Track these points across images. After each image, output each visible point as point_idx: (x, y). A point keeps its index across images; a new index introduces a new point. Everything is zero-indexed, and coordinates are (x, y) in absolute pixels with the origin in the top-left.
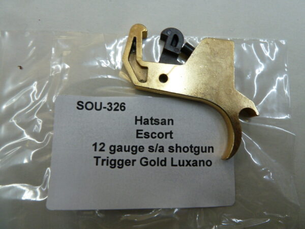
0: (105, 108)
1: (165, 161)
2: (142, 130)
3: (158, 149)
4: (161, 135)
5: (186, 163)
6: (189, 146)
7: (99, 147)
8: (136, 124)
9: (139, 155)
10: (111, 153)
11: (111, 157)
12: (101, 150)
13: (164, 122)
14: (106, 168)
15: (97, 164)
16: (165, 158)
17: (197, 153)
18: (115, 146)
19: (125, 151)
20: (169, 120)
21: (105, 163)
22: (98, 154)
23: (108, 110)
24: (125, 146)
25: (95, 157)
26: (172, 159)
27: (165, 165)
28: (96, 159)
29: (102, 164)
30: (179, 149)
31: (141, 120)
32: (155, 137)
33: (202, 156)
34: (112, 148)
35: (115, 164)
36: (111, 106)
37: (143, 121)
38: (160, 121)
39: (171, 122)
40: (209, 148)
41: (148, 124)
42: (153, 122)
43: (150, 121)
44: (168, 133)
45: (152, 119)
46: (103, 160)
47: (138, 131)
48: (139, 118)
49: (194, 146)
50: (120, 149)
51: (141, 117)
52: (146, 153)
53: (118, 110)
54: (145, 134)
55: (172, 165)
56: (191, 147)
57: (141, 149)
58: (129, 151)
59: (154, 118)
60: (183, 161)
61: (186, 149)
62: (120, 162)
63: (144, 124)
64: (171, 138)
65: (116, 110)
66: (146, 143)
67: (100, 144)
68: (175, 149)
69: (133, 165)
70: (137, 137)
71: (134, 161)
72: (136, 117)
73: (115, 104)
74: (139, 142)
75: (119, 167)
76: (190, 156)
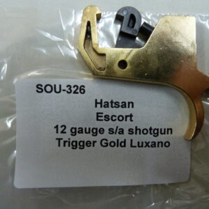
0: (64, 90)
1: (125, 142)
2: (102, 113)
3: (118, 131)
4: (121, 118)
5: (145, 144)
6: (148, 128)
7: (60, 129)
8: (96, 106)
9: (99, 137)
10: (72, 135)
11: (73, 138)
12: (62, 132)
13: (124, 105)
14: (68, 149)
15: (59, 146)
16: (125, 140)
17: (156, 135)
18: (75, 129)
19: (86, 133)
20: (129, 103)
21: (67, 144)
22: (60, 135)
23: (68, 92)
24: (86, 129)
25: (57, 139)
26: (132, 140)
27: (125, 146)
28: (58, 141)
29: (64, 145)
30: (138, 131)
31: (101, 103)
32: (115, 120)
33: (161, 138)
34: (73, 130)
35: (76, 146)
36: (70, 89)
37: (103, 104)
38: (120, 104)
39: (131, 105)
40: (168, 129)
41: (108, 107)
42: (114, 105)
43: (110, 104)
44: (128, 116)
45: (112, 102)
46: (65, 142)
47: (98, 113)
48: (99, 101)
49: (153, 128)
50: (81, 131)
51: (101, 100)
52: (106, 135)
53: (78, 93)
54: (105, 117)
55: (132, 146)
56: (151, 129)
57: (102, 131)
58: (89, 133)
59: (114, 101)
60: (142, 143)
61: (145, 132)
62: (82, 144)
63: (104, 106)
64: (131, 120)
65: (75, 92)
66: (106, 125)
67: (62, 127)
68: (134, 131)
69: (94, 146)
70: (98, 120)
71: (94, 142)
72: (96, 100)
73: (74, 87)
74: (99, 125)
75: (80, 148)
76: (150, 138)
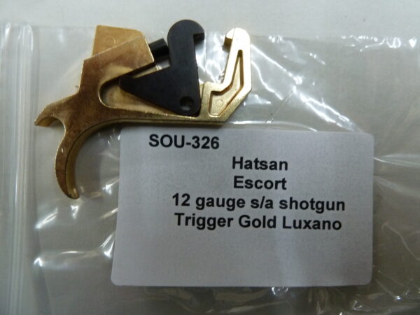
0: (188, 144)
1: (274, 220)
2: (242, 177)
3: (265, 203)
4: (269, 185)
5: (303, 224)
6: (309, 201)
7: (181, 200)
8: (234, 167)
9: (238, 212)
10: (198, 208)
11: (199, 214)
12: (184, 204)
13: (274, 166)
14: (192, 229)
15: (179, 224)
16: (275, 217)
17: (321, 211)
18: (203, 199)
19: (218, 205)
20: (281, 163)
21: (190, 222)
22: (180, 209)
23: (193, 146)
24: (218, 199)
25: (176, 214)
26: (284, 218)
27: (274, 226)
28: (177, 216)
29: (187, 224)
30: (294, 204)
31: (241, 162)
32: (261, 187)
33: (328, 215)
34: (200, 202)
35: (204, 224)
36: (197, 142)
37: (244, 164)
38: (269, 165)
39: (283, 165)
40: (338, 203)
41: (251, 168)
42: (259, 165)
43: (253, 164)
44: (280, 182)
45: (256, 161)
46: (187, 219)
47: (236, 177)
48: (238, 159)
49: (316, 200)
50: (211, 202)
51: (242, 158)
52: (248, 209)
53: (208, 148)
54: (246, 182)
55: (284, 227)
56: (312, 201)
57: (241, 203)
58: (223, 205)
59: (260, 160)
60: (300, 222)
61: (304, 205)
62: (211, 222)
63: (246, 167)
64: (284, 188)
65: (204, 147)
66: (248, 195)
67: (184, 196)
68: (288, 204)
69: (229, 225)
70: (235, 186)
71: (230, 220)
72: (234, 158)
73: (203, 139)
74: (237, 194)
75: (209, 228)
76: (310, 215)
